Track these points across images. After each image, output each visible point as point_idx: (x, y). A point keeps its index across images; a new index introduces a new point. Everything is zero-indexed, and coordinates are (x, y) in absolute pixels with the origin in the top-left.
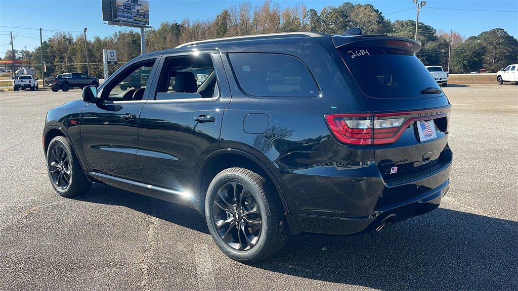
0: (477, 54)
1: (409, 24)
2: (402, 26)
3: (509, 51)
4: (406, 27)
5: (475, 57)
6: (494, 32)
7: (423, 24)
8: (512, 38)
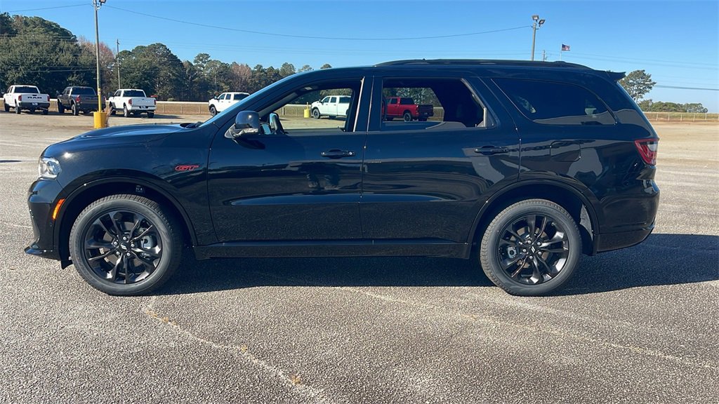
0: (148, 76)
1: (37, 22)
2: (26, 24)
3: (174, 75)
4: (34, 28)
5: (146, 79)
6: (154, 48)
7: (59, 26)
8: (175, 57)
